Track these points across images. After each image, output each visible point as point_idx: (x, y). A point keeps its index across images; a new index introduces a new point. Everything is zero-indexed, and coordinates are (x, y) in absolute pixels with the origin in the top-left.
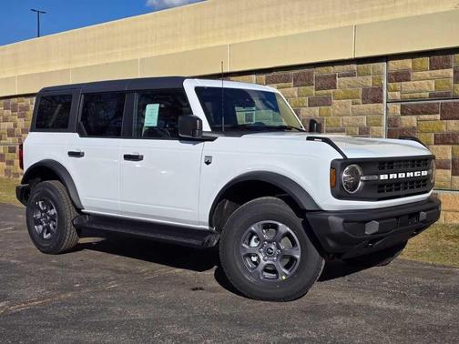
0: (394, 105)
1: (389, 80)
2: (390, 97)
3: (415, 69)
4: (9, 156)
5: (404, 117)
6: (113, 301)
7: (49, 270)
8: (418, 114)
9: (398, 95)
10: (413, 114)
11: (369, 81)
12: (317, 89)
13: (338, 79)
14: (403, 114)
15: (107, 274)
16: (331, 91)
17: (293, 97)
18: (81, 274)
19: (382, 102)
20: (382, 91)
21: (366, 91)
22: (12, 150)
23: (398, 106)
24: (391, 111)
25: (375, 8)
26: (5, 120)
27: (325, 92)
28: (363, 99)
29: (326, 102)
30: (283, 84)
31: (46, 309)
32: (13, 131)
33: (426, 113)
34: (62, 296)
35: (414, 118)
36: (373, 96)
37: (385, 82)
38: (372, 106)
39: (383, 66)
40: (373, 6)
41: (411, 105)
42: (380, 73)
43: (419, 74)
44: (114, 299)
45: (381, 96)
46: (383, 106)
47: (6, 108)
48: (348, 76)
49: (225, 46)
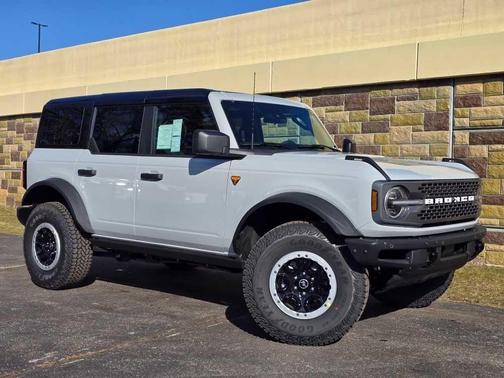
0: (461, 132)
1: (456, 105)
2: (457, 124)
3: (486, 93)
4: (12, 183)
5: (473, 146)
6: (181, 353)
7: (93, 314)
8: (490, 143)
9: (466, 122)
10: (484, 143)
11: (432, 106)
12: (372, 113)
13: (396, 102)
14: (471, 143)
15: (163, 320)
16: (389, 115)
17: (344, 122)
18: (132, 320)
19: (447, 129)
20: (448, 117)
21: (429, 116)
22: (15, 176)
23: (467, 134)
24: (458, 139)
25: (440, 24)
26: (9, 142)
27: (381, 116)
28: (426, 125)
29: (383, 128)
30: (333, 107)
31: (105, 362)
32: (18, 154)
33: (499, 143)
34: (119, 346)
35: (485, 148)
36: (438, 122)
37: (451, 107)
38: (436, 133)
39: (449, 90)
40: (437, 22)
41: (482, 133)
42: (446, 97)
43: (491, 99)
44: (181, 350)
45: (447, 122)
46: (449, 134)
47: (11, 128)
48: (409, 99)
49: (267, 63)
